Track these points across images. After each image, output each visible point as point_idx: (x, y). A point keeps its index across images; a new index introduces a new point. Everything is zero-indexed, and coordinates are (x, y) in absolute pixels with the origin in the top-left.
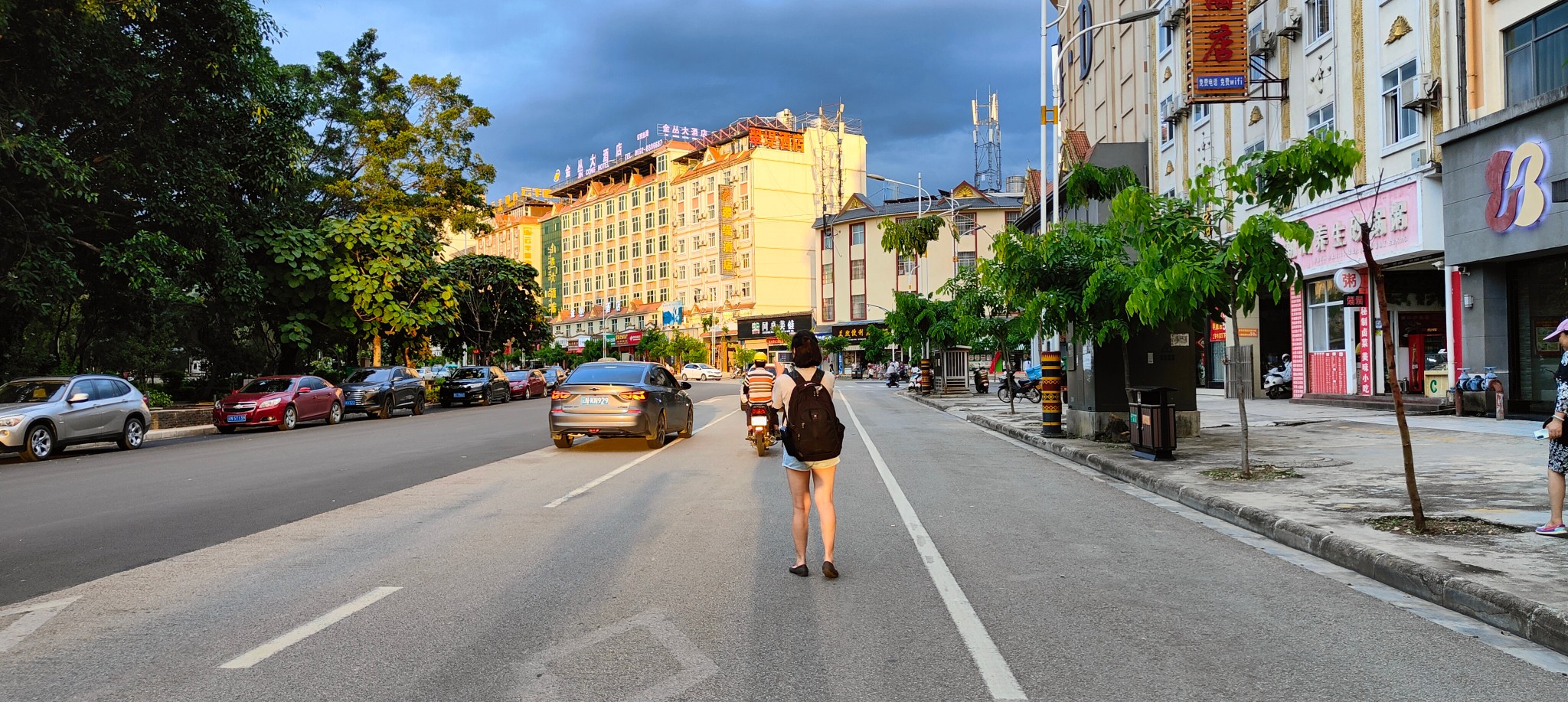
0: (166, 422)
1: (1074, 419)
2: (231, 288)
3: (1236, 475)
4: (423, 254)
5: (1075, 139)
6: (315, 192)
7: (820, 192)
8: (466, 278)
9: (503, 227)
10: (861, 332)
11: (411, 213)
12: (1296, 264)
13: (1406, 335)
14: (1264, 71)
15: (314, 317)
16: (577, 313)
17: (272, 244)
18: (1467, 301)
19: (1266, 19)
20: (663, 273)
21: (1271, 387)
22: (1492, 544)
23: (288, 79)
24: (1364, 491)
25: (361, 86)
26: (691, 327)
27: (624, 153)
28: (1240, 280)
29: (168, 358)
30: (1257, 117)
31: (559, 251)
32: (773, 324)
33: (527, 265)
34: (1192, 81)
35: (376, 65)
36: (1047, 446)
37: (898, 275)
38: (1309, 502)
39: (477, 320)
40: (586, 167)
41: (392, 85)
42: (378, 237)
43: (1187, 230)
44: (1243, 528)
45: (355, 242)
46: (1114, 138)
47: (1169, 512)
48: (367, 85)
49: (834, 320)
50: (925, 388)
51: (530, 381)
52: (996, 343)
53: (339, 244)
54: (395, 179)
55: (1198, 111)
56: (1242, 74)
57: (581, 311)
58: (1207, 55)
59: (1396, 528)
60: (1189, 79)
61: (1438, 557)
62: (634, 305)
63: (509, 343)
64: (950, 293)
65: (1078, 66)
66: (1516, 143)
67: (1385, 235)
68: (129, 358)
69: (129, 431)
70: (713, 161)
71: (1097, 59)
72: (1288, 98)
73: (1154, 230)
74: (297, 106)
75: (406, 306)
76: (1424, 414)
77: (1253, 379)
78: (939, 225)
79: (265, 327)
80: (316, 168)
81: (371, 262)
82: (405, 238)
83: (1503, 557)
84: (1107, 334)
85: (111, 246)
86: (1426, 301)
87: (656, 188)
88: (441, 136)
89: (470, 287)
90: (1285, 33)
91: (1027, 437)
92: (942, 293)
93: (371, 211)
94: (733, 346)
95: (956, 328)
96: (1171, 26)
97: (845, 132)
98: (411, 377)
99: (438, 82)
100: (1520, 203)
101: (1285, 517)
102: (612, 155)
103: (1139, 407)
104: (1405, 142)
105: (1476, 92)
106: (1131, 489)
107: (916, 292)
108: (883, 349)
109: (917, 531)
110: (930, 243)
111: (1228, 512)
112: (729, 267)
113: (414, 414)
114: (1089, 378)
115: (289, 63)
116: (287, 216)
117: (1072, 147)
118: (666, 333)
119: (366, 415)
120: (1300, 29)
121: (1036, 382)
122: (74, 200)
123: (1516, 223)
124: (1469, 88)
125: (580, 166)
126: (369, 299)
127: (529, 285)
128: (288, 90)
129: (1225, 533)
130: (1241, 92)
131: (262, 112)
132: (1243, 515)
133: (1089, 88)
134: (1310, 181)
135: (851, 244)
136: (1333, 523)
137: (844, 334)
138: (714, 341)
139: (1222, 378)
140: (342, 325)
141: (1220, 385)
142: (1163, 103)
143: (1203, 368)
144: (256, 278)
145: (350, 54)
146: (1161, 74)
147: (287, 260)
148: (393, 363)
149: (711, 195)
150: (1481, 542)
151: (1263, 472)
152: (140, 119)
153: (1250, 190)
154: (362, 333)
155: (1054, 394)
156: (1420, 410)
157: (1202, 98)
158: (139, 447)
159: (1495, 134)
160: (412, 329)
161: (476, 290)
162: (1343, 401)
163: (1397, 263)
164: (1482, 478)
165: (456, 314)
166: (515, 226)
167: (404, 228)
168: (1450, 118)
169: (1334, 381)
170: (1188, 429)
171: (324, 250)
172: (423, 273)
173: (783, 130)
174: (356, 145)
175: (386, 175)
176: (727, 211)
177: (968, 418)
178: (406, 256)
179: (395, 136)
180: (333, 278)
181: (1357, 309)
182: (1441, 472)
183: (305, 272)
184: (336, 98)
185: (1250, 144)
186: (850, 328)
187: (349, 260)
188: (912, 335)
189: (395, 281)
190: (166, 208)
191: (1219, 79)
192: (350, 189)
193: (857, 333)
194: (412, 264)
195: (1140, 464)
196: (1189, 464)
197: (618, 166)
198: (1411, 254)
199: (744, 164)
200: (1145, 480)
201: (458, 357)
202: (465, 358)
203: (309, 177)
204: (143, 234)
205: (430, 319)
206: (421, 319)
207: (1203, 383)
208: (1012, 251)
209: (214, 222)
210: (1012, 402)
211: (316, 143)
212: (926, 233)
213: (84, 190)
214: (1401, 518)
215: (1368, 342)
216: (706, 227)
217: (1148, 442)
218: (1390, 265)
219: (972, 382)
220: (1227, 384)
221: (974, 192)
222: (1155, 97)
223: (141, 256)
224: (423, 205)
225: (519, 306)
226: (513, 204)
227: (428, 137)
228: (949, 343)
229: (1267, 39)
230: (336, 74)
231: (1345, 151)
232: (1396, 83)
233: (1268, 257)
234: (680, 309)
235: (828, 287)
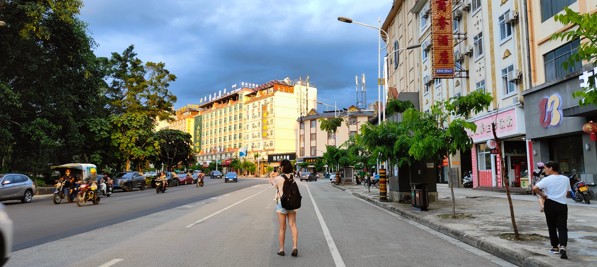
0: (42, 192)
1: (392, 195)
2: (72, 141)
3: (450, 217)
4: (147, 129)
5: (392, 90)
6: (107, 105)
7: (300, 108)
8: (164, 138)
9: (179, 119)
10: (314, 160)
11: (144, 113)
12: (470, 138)
13: (513, 165)
14: (460, 68)
15: (104, 152)
16: (207, 152)
17: (89, 124)
18: (534, 152)
19: (460, 49)
20: (240, 137)
21: (465, 184)
22: (543, 244)
23: (100, 62)
24: (497, 224)
25: (127, 66)
26: (250, 157)
27: (227, 92)
28: (450, 144)
29: (45, 167)
30: (458, 84)
31: (201, 128)
32: (281, 157)
33: (188, 133)
34: (434, 70)
35: (133, 58)
36: (381, 205)
37: (328, 139)
38: (477, 228)
39: (168, 154)
40: (213, 96)
41: (139, 65)
42: (131, 122)
43: (431, 124)
44: (452, 237)
45: (122, 124)
46: (407, 91)
47: (425, 231)
48: (130, 65)
49: (304, 156)
50: (338, 182)
51: (187, 178)
52: (364, 166)
53: (115, 125)
54: (138, 100)
55: (437, 81)
56: (452, 68)
57: (208, 151)
58: (439, 61)
59: (509, 238)
60: (433, 70)
61: (523, 249)
62: (229, 149)
63: (179, 163)
64: (346, 146)
65: (394, 64)
66: (550, 95)
67: (504, 128)
68: (30, 168)
69: (26, 196)
70: (260, 96)
71: (400, 62)
72: (469, 77)
73: (419, 124)
74: (102, 72)
75: (140, 148)
76: (521, 194)
77: (458, 180)
78: (341, 121)
79: (85, 156)
80: (108, 96)
81: (128, 132)
82: (141, 123)
83: (547, 250)
84: (403, 163)
85: (26, 124)
86: (520, 152)
87: (239, 105)
88: (157, 84)
89: (165, 142)
90: (467, 54)
91: (374, 202)
92: (343, 146)
93: (128, 112)
94: (266, 165)
95: (348, 159)
96: (427, 50)
97: (309, 86)
98: (141, 176)
99: (157, 64)
100: (552, 117)
101: (467, 233)
102: (222, 93)
103: (415, 190)
104: (510, 94)
105: (535, 77)
106: (412, 222)
107: (335, 145)
108: (322, 167)
109: (329, 238)
110: (338, 127)
111: (446, 231)
112: (265, 135)
113: (141, 190)
114: (397, 179)
115: (100, 57)
116: (96, 114)
117: (391, 94)
118: (241, 160)
119: (122, 190)
120: (472, 53)
121: (378, 180)
122: (12, 106)
123: (550, 124)
124: (532, 75)
125: (210, 97)
126: (126, 146)
127: (188, 141)
128: (99, 66)
129: (445, 239)
130: (452, 75)
131: (88, 74)
132: (452, 232)
133: (398, 72)
134: (475, 107)
135: (311, 127)
136: (485, 236)
137: (308, 161)
138: (259, 163)
139: (447, 180)
140: (115, 155)
141: (447, 183)
142: (424, 78)
143: (440, 176)
144: (82, 137)
145: (124, 54)
146: (423, 68)
147: (94, 130)
148: (134, 170)
149: (259, 108)
150: (539, 244)
151: (460, 216)
152: (41, 76)
153: (453, 110)
154: (122, 158)
155: (384, 185)
156: (518, 193)
157: (438, 77)
158: (30, 202)
159: (542, 92)
160: (142, 157)
161: (168, 142)
162: (492, 189)
163: (509, 138)
164: (541, 219)
165: (159, 152)
166: (185, 119)
167: (141, 119)
168: (526, 86)
169: (488, 182)
170: (434, 199)
171: (109, 127)
172: (147, 136)
173: (286, 85)
174: (124, 87)
175: (135, 99)
176: (265, 115)
177: (353, 194)
178: (141, 129)
179: (139, 84)
180: (112, 137)
181: (495, 155)
182: (525, 217)
183: (101, 135)
184: (117, 70)
185: (455, 94)
186: (310, 159)
187: (119, 131)
188: (333, 162)
189: (136, 139)
190: (48, 110)
191: (444, 70)
192: (121, 104)
193: (313, 161)
194: (143, 132)
195: (415, 212)
196: (433, 212)
197: (225, 97)
198: (514, 135)
199: (271, 97)
200: (416, 219)
201: (160, 168)
202: (163, 169)
203: (105, 99)
204: (39, 120)
205: (149, 154)
206: (146, 153)
207: (440, 182)
208: (367, 131)
209: (67, 116)
210: (369, 188)
211: (109, 87)
212: (337, 124)
213: (17, 102)
214: (511, 234)
215: (500, 167)
216: (257, 120)
217: (418, 204)
218: (507, 139)
219: (355, 180)
220: (449, 182)
221: (356, 109)
222: (422, 76)
223: (37, 128)
224: (149, 110)
225: (184, 149)
226: (184, 110)
227: (152, 85)
228: (346, 165)
229: (461, 56)
230: (118, 61)
231: (487, 97)
232: (506, 73)
233: (460, 135)
234: (246, 151)
235: (302, 143)
